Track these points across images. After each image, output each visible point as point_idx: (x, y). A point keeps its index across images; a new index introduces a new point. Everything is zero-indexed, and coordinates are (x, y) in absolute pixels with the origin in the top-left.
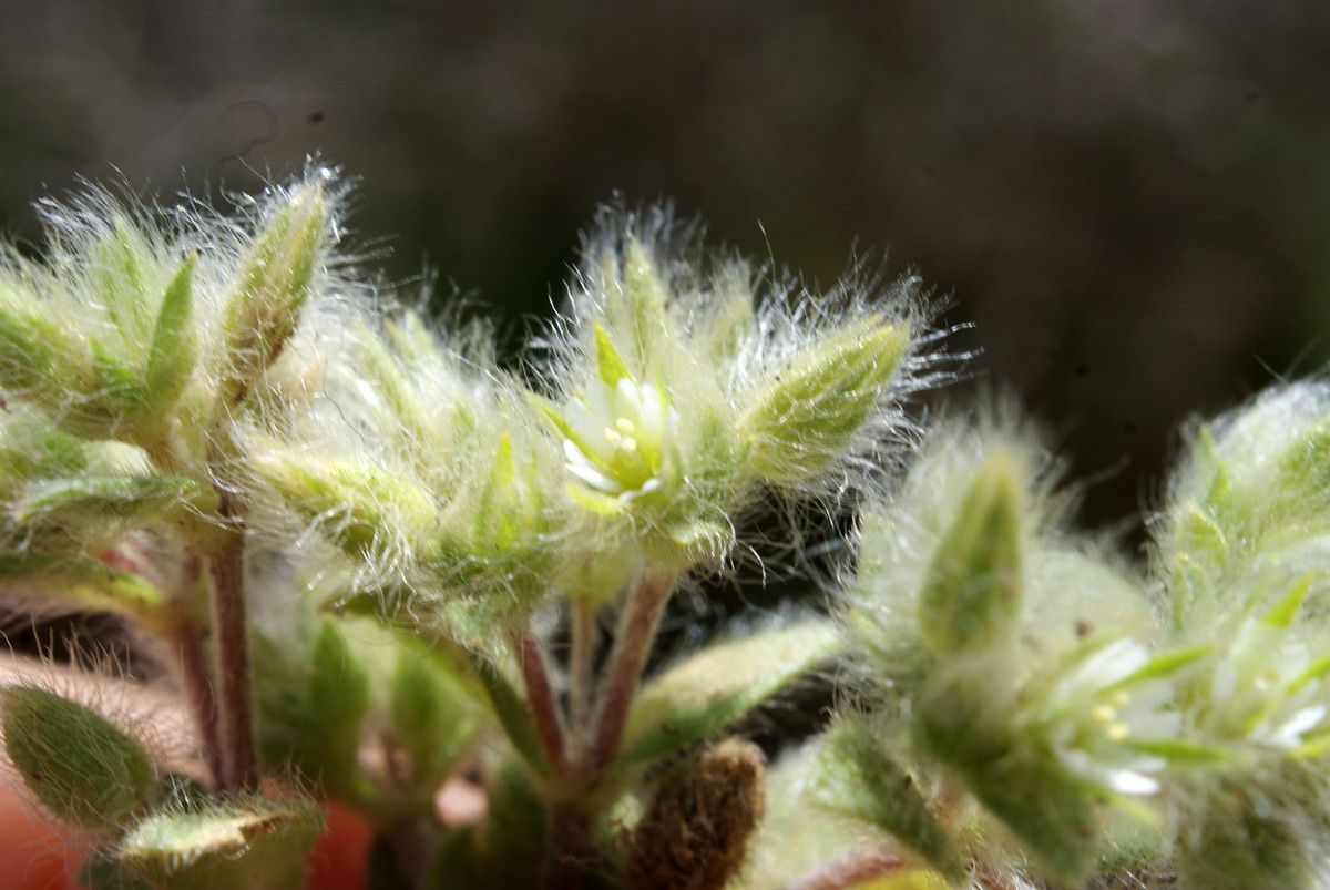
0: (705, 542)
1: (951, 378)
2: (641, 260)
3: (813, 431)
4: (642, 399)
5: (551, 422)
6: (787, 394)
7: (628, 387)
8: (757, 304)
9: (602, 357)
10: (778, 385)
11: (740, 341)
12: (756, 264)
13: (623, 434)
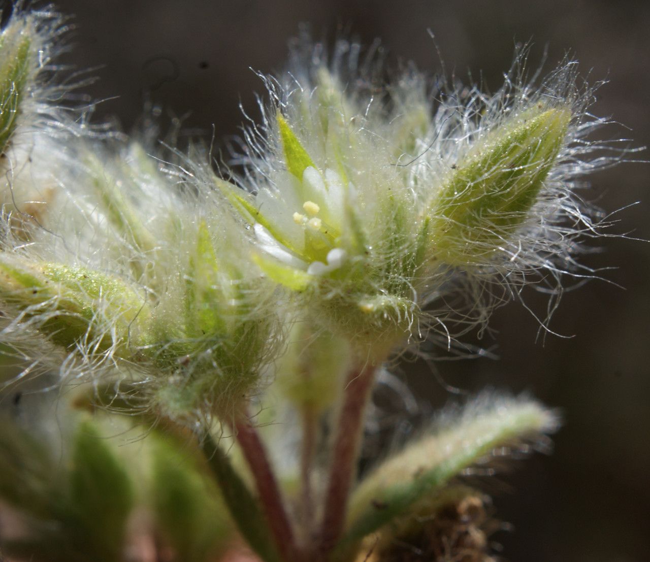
0: (391, 310)
1: (613, 162)
2: (330, 83)
3: (489, 210)
4: (327, 185)
5: (243, 208)
6: (464, 178)
7: (312, 175)
8: (434, 112)
9: (288, 150)
10: (454, 172)
11: (419, 142)
12: (430, 76)
13: (309, 214)
